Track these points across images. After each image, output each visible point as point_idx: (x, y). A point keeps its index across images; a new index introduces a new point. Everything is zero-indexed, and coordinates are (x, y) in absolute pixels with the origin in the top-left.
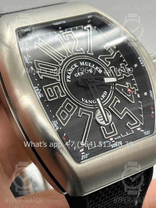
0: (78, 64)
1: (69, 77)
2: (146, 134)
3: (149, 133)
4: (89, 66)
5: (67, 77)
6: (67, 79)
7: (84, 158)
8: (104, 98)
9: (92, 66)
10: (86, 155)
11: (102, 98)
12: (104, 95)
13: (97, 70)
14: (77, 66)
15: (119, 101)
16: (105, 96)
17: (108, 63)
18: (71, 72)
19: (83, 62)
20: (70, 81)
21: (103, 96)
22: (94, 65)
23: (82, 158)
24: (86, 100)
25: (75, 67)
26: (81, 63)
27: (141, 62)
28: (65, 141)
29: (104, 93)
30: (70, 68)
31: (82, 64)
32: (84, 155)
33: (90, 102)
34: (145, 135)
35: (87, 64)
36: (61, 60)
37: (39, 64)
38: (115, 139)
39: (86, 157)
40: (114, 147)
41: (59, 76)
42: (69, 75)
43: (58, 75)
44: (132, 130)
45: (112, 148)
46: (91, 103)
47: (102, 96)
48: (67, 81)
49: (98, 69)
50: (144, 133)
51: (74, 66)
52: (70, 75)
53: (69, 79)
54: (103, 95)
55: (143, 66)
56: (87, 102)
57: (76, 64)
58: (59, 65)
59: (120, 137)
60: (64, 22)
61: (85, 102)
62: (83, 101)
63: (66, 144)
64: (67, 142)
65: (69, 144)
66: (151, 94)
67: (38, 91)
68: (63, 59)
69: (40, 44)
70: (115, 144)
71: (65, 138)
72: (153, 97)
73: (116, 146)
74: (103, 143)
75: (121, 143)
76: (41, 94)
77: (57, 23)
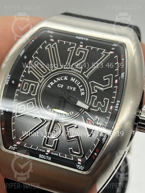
1: (52, 84)
2: (79, 168)
3: (82, 168)
4: (77, 84)
5: (50, 83)
6: (49, 84)
7: (12, 149)
8: (67, 116)
9: (79, 86)
10: (14, 147)
13: (81, 92)
14: (67, 79)
15: (76, 126)
17: (94, 91)
18: (57, 81)
20: (50, 87)
22: (82, 86)
23: (10, 147)
24: (50, 109)
25: (64, 79)
26: (72, 78)
27: (117, 106)
28: (2, 126)
29: (70, 113)
30: (59, 78)
31: (73, 80)
32: (13, 147)
34: (77, 168)
35: (76, 82)
37: (36, 61)
38: (52, 153)
39: (14, 149)
40: (42, 158)
42: (53, 82)
43: (43, 77)
44: (72, 157)
45: (39, 157)
48: (48, 86)
49: (82, 90)
50: (77, 165)
51: (64, 77)
52: (55, 83)
53: (50, 85)
54: (68, 114)
55: (115, 109)
56: (50, 111)
57: (67, 77)
58: (51, 70)
59: (57, 155)
61: (48, 110)
62: (48, 108)
63: (2, 129)
64: (3, 128)
65: (4, 131)
66: (104, 138)
67: (9, 79)
68: (58, 68)
69: (53, 47)
70: (44, 156)
71: (3, 124)
72: (104, 141)
73: (44, 158)
74: (39, 149)
75: (50, 159)
76: (8, 82)
77: (80, 38)
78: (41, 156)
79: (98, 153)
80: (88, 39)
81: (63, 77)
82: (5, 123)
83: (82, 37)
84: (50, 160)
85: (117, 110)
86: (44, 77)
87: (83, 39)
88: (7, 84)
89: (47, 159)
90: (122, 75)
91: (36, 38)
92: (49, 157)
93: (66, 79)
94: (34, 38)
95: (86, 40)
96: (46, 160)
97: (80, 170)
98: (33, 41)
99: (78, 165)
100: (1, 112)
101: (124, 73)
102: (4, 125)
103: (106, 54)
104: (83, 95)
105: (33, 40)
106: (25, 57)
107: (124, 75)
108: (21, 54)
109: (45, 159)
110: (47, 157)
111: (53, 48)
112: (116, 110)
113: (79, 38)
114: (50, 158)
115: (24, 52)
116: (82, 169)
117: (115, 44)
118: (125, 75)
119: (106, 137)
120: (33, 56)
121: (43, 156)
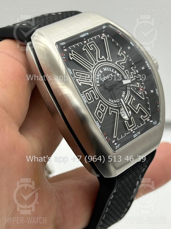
0: (102, 70)
3: (156, 123)
4: (110, 70)
7: (117, 148)
8: (123, 97)
12: (124, 95)
13: (116, 74)
14: (102, 72)
15: (134, 99)
17: (123, 68)
19: (105, 68)
20: (99, 85)
22: (113, 70)
24: (112, 100)
26: (104, 68)
27: (148, 66)
29: (123, 93)
30: (98, 74)
31: (105, 69)
34: (154, 124)
35: (108, 69)
36: (91, 68)
37: (76, 73)
38: (134, 130)
39: (119, 147)
41: (92, 82)
44: (144, 122)
45: (134, 138)
46: (116, 102)
51: (100, 72)
55: (149, 69)
56: (113, 102)
58: (90, 72)
59: (137, 128)
60: (87, 34)
62: (110, 101)
64: (106, 137)
66: (156, 92)
69: (74, 55)
71: (105, 134)
74: (126, 134)
75: (140, 133)
76: (86, 100)
78: (134, 136)
79: (159, 104)
103: (105, 38)
105: (63, 57)
107: (132, 44)
110: (138, 133)
115: (70, 70)
119: (157, 90)
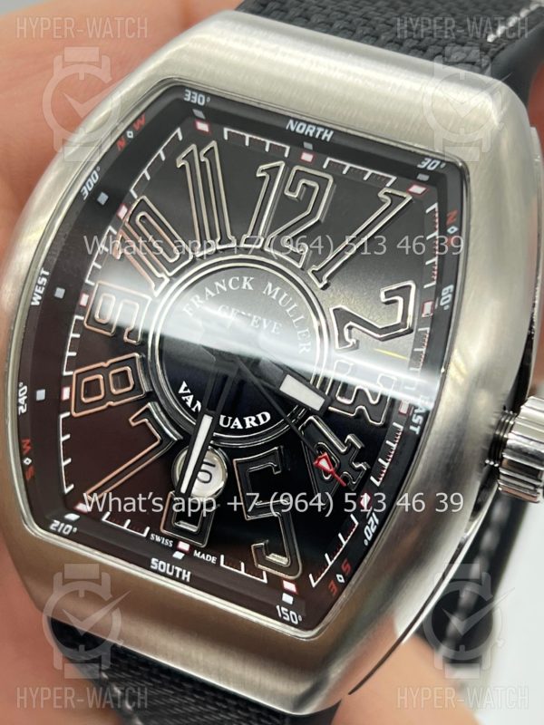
0: (259, 285)
1: (198, 302)
2: (287, 616)
3: (294, 620)
4: (288, 310)
5: (193, 300)
6: (188, 305)
7: (59, 530)
8: (248, 426)
9: (294, 318)
10: (68, 526)
11: (243, 423)
12: (257, 421)
13: (300, 339)
14: (251, 288)
15: (276, 469)
16: (255, 425)
17: (344, 342)
19: (278, 289)
20: (191, 315)
21: (250, 420)
23: (53, 525)
24: (191, 397)
25: (241, 285)
26: (270, 284)
27: (418, 414)
29: (260, 416)
30: (223, 281)
31: (272, 291)
32: (62, 525)
33: (197, 409)
34: (280, 615)
35: (283, 302)
37: (143, 213)
39: (66, 531)
40: (160, 569)
41: (167, 280)
43: (165, 277)
44: (265, 574)
45: (152, 567)
47: (247, 419)
48: (185, 310)
49: (304, 335)
50: (278, 607)
51: (242, 280)
52: (208, 299)
53: (193, 306)
54: (253, 418)
56: (189, 404)
58: (193, 251)
59: (213, 560)
60: (327, 135)
61: (184, 398)
62: (181, 391)
63: (25, 462)
64: (27, 459)
65: (31, 468)
66: (370, 526)
67: (42, 286)
68: (220, 243)
69: (203, 159)
70: (169, 565)
71: (28, 445)
72: (369, 538)
73: (168, 572)
74: (152, 535)
75: (188, 576)
76: (40, 298)
77: (301, 128)
78: (156, 564)
79: (347, 574)
80: (332, 133)
81: (238, 278)
82: (32, 440)
83: (310, 126)
84: (188, 580)
85: (417, 430)
86: (170, 277)
87: (311, 135)
88: (38, 303)
89: (178, 576)
90: (443, 294)
91: (141, 126)
92: (184, 571)
93: (247, 286)
94: (134, 125)
95: (323, 138)
96: (173, 578)
97: (290, 623)
98: (130, 135)
99: (283, 609)
100: (18, 405)
101: (451, 287)
102: (29, 448)
103: (396, 200)
104: (304, 351)
105: (128, 132)
106: (103, 198)
107: (450, 296)
108: (84, 188)
109: (171, 574)
110: (179, 569)
111: (204, 162)
112: (415, 432)
113: (298, 130)
114: (186, 573)
115: (95, 181)
116: (296, 622)
117: (429, 160)
118: (454, 294)
119: (375, 524)
120: (134, 189)
121: (164, 564)
